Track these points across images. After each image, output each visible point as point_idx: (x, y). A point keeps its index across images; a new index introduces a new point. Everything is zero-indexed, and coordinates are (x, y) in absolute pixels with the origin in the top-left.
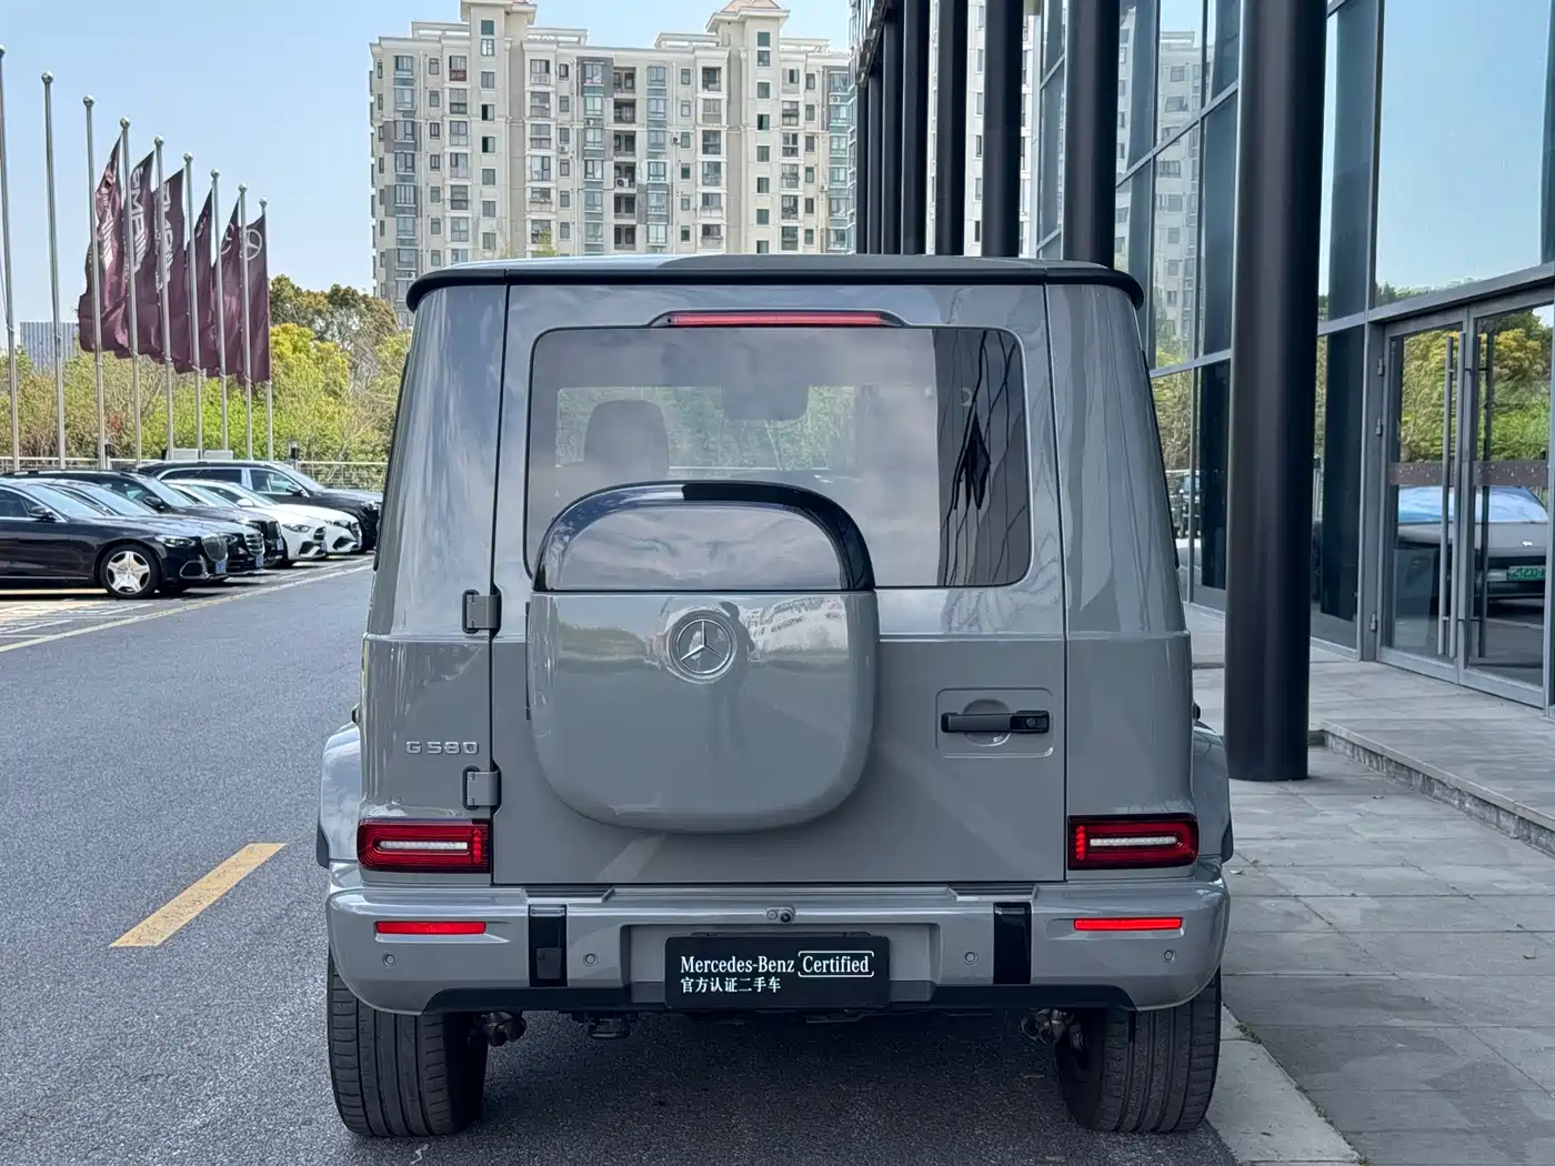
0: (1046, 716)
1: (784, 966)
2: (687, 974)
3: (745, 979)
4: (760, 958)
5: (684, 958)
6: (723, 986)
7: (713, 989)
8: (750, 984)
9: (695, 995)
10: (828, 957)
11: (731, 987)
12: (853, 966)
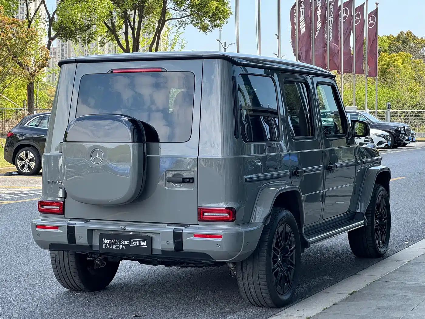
0: (193, 178)
1: (126, 243)
2: (104, 243)
3: (118, 245)
4: (121, 240)
5: (103, 239)
6: (112, 247)
7: (110, 248)
8: (119, 247)
9: (106, 249)
10: (136, 241)
11: (114, 247)
12: (143, 244)
